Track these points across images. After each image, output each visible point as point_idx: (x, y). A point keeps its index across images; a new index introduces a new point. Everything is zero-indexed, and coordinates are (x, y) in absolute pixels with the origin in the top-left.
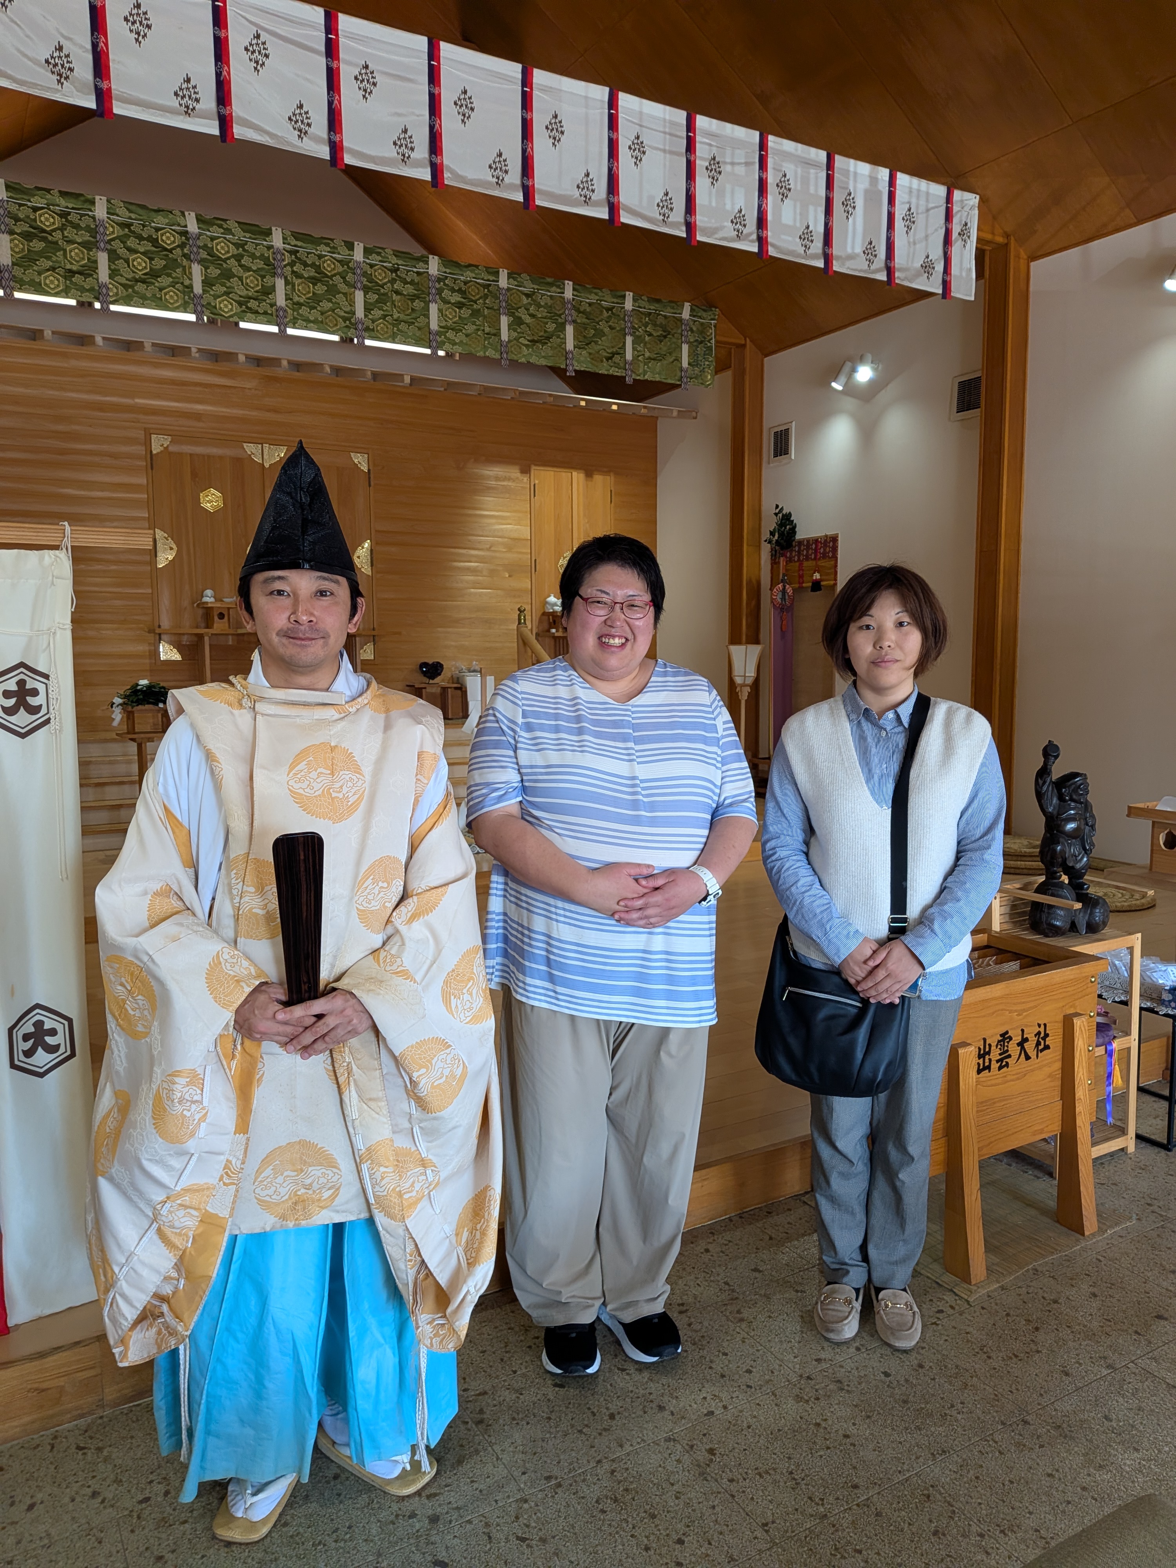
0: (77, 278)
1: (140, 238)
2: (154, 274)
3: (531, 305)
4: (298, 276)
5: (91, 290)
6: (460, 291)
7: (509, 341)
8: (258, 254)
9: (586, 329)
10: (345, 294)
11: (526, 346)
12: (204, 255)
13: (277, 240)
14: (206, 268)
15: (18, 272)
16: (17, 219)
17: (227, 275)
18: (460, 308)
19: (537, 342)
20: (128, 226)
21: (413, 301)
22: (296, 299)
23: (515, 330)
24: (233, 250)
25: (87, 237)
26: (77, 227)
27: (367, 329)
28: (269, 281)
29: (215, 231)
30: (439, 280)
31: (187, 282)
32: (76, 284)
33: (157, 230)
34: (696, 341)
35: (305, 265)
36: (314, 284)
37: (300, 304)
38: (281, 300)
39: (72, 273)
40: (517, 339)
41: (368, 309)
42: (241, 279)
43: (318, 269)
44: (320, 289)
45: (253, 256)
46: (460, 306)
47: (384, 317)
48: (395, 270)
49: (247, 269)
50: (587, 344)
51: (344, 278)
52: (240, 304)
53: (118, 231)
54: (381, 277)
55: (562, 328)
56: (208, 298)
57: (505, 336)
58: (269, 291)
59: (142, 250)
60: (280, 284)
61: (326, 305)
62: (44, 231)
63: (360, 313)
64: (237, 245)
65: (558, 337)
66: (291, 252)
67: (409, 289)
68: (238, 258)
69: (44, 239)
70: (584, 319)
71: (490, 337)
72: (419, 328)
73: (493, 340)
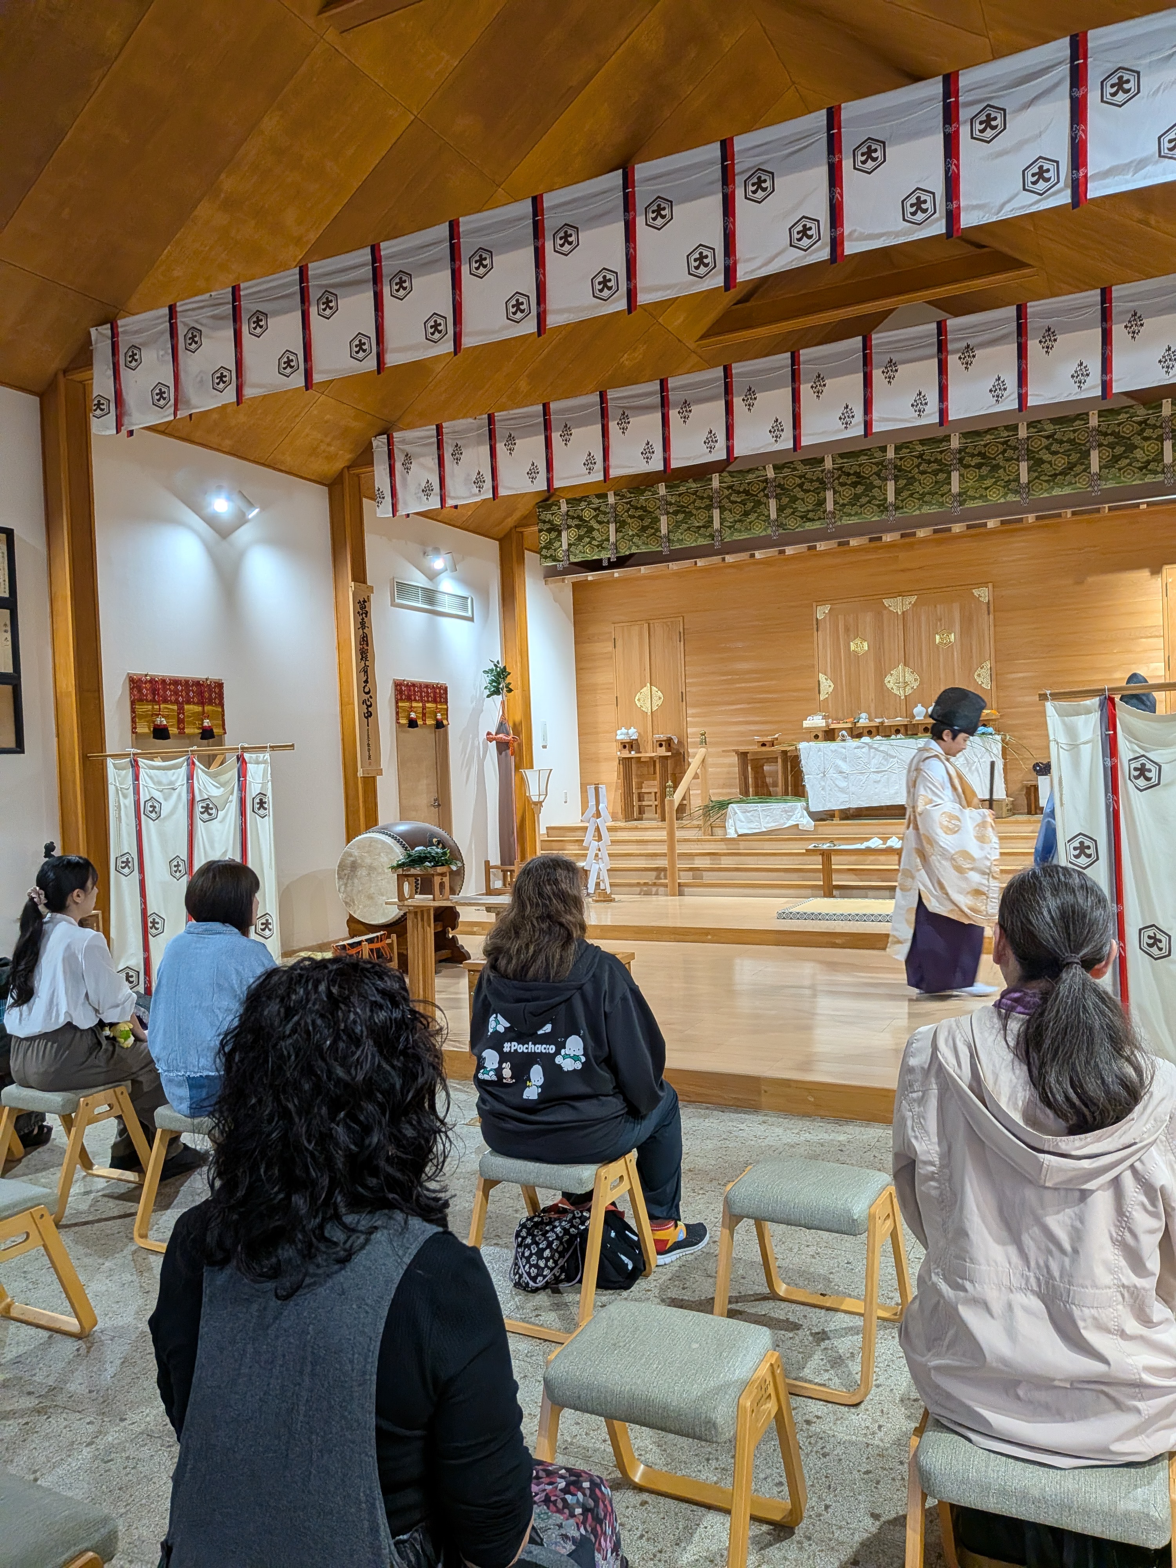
0: (702, 530)
1: (739, 492)
2: (746, 514)
3: (1051, 444)
4: (842, 485)
5: (710, 535)
6: (980, 454)
7: (1029, 482)
8: (814, 478)
9: (1114, 448)
10: (880, 487)
11: (1046, 481)
12: (779, 491)
13: (828, 464)
14: (780, 500)
15: (671, 535)
16: (671, 504)
17: (794, 499)
18: (980, 468)
19: (1061, 474)
20: (730, 487)
21: (936, 475)
22: (841, 502)
23: (1035, 471)
24: (798, 481)
25: (708, 502)
27: (897, 508)
28: (821, 496)
29: (786, 472)
30: (960, 451)
31: (767, 514)
32: (701, 534)
33: (749, 484)
35: (848, 474)
36: (855, 487)
37: (844, 505)
40: (1037, 478)
41: (898, 492)
42: (803, 500)
43: (858, 475)
44: (860, 489)
46: (979, 466)
47: (911, 495)
48: (920, 456)
49: (809, 491)
51: (878, 475)
52: (802, 517)
53: (726, 492)
54: (907, 465)
55: (1086, 455)
56: (781, 519)
57: (1024, 478)
58: (822, 502)
59: (739, 500)
60: (829, 495)
61: (864, 500)
63: (891, 498)
64: (800, 477)
65: (1082, 464)
66: (838, 469)
67: (935, 466)
68: (801, 486)
70: (1111, 439)
71: (1011, 484)
72: (942, 495)
73: (1013, 485)
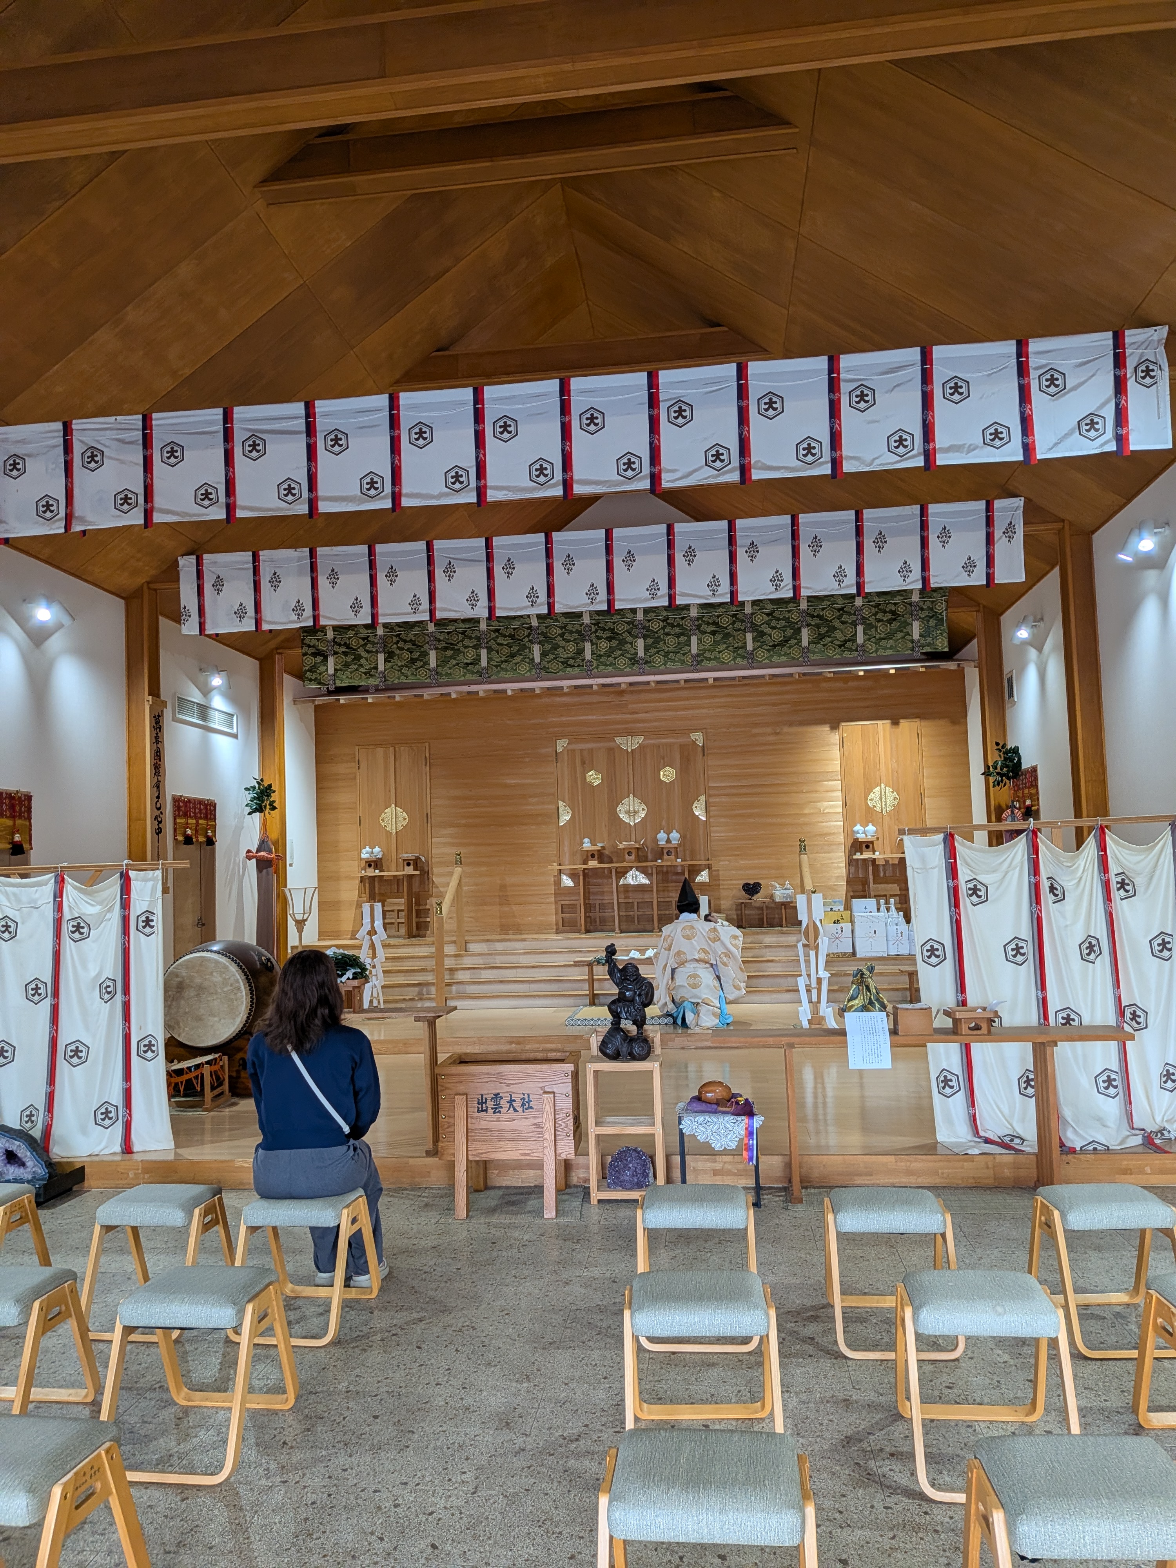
0: (470, 667)
1: (505, 636)
2: (512, 656)
3: (771, 620)
4: (599, 638)
5: (478, 672)
6: (715, 624)
7: (754, 650)
8: (574, 630)
9: (819, 628)
10: (631, 643)
11: (767, 650)
12: (542, 638)
13: (586, 620)
14: (543, 646)
15: (440, 669)
16: (439, 640)
17: (556, 647)
18: (714, 635)
19: (778, 645)
20: (497, 631)
21: (678, 637)
22: (598, 652)
23: (759, 641)
24: (559, 631)
25: (475, 642)
26: (470, 638)
27: (646, 663)
28: (580, 646)
29: (548, 622)
30: (698, 619)
31: (531, 657)
32: (468, 671)
33: (514, 629)
34: (927, 616)
35: (604, 630)
36: (610, 641)
37: (601, 656)
38: (588, 656)
39: (467, 664)
40: (760, 646)
41: (646, 649)
42: (564, 648)
43: (612, 630)
44: (614, 643)
45: (571, 632)
46: (714, 633)
47: (658, 652)
48: (665, 620)
49: (569, 641)
50: (821, 639)
51: (630, 633)
52: (563, 663)
53: (493, 634)
54: (656, 626)
55: (798, 631)
56: (544, 663)
57: (750, 646)
58: (581, 652)
59: (505, 643)
60: (588, 646)
61: (618, 652)
62: (452, 644)
63: (641, 653)
64: (561, 628)
65: (796, 638)
66: (595, 624)
67: (677, 630)
68: (562, 635)
69: (453, 649)
70: (817, 621)
71: (739, 650)
72: (684, 655)
73: (740, 651)
